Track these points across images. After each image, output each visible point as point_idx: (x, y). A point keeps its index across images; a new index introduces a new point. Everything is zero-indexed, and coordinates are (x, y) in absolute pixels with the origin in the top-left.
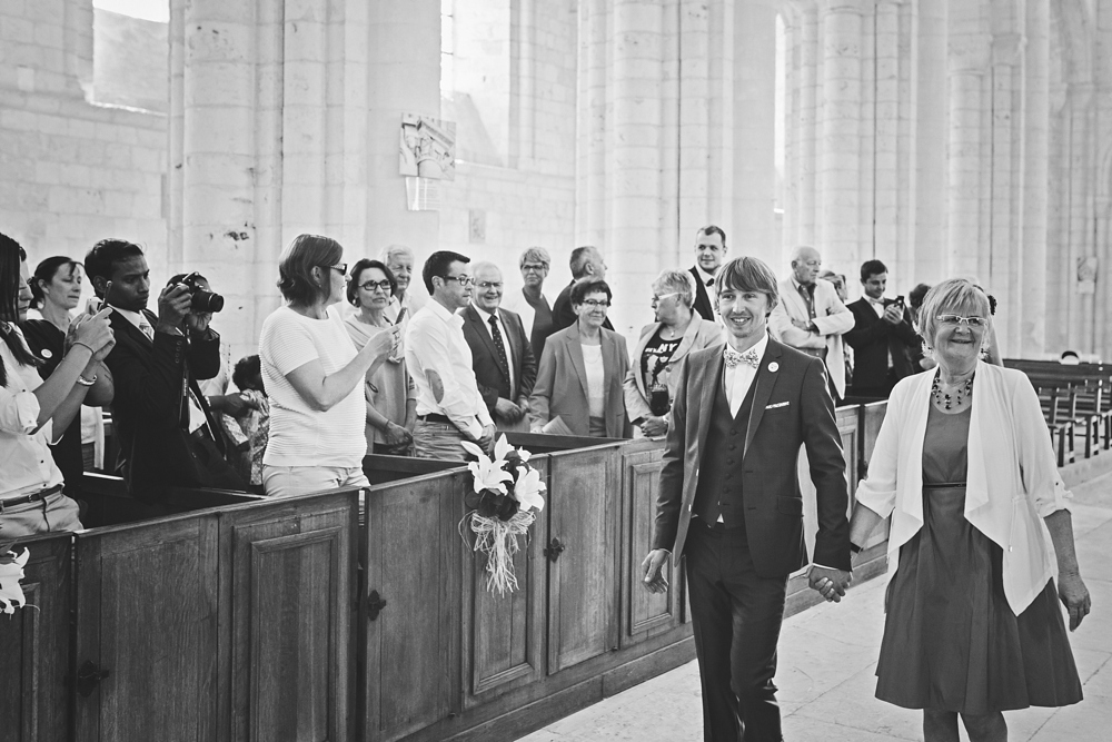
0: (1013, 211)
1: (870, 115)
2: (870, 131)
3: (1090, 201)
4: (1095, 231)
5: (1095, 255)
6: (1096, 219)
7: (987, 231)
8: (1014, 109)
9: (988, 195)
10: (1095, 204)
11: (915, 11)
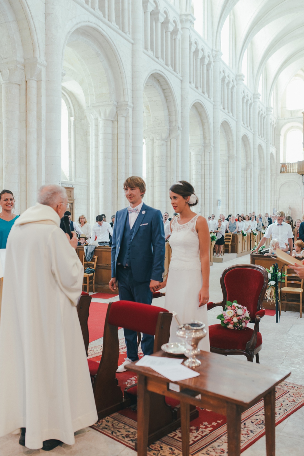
0: (264, 201)
1: (245, 187)
2: (246, 190)
3: (275, 197)
4: (276, 203)
5: (276, 208)
6: (276, 201)
7: (259, 204)
8: (264, 182)
9: (260, 198)
10: (276, 198)
11: (253, 170)
